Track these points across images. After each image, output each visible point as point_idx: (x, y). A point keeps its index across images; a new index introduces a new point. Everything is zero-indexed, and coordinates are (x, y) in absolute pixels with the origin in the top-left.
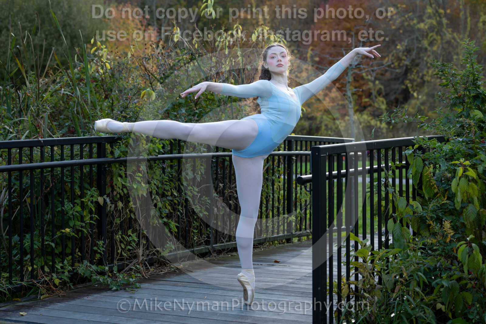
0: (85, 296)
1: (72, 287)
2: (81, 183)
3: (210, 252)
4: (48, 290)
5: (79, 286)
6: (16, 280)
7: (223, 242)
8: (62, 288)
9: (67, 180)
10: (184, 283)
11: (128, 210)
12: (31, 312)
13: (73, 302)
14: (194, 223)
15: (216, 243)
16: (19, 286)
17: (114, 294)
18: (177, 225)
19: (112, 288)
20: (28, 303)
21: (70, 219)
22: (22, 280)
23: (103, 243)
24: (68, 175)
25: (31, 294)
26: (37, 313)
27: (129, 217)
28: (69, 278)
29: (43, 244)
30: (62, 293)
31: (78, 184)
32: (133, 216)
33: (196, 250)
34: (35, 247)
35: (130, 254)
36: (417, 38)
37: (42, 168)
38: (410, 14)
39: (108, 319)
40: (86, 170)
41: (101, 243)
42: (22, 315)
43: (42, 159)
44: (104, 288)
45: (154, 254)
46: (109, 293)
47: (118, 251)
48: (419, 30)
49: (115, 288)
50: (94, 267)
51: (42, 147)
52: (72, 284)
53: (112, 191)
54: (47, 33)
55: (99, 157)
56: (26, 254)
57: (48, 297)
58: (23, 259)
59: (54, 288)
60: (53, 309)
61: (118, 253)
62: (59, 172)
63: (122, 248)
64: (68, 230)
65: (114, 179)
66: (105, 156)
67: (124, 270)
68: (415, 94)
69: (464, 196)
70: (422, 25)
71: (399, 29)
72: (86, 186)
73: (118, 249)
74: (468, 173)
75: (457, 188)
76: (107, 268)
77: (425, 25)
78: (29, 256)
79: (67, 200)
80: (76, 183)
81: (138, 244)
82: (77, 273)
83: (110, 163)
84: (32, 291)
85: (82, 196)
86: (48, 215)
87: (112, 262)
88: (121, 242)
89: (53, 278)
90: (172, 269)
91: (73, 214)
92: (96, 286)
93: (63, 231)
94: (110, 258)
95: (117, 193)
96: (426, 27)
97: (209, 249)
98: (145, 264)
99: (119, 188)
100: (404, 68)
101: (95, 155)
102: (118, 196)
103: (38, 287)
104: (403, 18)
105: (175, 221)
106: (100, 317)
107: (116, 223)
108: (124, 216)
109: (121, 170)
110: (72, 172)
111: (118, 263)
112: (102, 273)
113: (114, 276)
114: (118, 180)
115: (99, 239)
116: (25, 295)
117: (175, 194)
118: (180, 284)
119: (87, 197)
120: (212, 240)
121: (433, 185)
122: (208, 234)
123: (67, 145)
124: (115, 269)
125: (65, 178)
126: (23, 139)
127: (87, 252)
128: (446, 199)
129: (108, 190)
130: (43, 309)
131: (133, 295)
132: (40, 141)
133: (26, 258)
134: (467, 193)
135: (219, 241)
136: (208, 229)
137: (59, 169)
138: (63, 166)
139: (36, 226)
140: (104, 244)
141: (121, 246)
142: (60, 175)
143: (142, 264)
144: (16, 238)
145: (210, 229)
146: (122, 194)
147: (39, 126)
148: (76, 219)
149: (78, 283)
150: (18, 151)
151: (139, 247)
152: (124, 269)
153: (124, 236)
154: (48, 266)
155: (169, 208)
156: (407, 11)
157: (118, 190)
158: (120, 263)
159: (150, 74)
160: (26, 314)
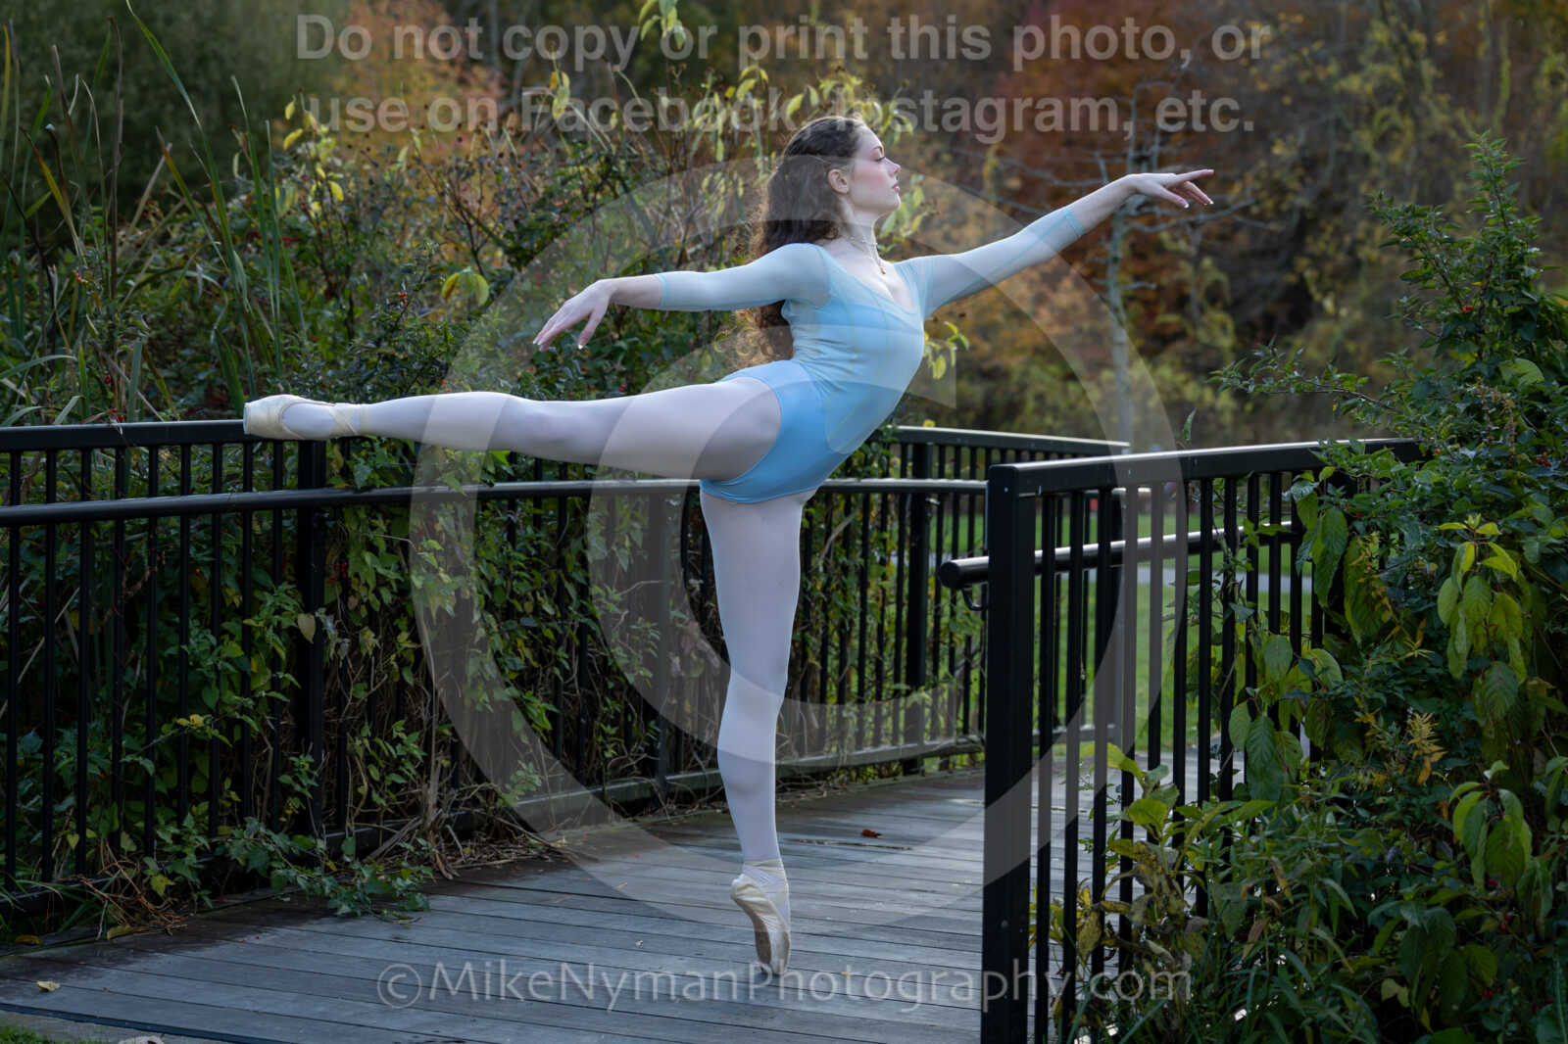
0: (249, 932)
1: (208, 902)
2: (244, 567)
3: (654, 798)
4: (131, 912)
5: (231, 900)
6: (27, 878)
7: (699, 768)
8: (175, 907)
9: (200, 557)
10: (568, 897)
11: (393, 657)
12: (73, 980)
13: (208, 952)
14: (606, 705)
15: (677, 771)
16: (36, 894)
17: (342, 927)
18: (551, 708)
19: (336, 909)
20: (64, 951)
21: (206, 682)
22: (47, 877)
23: (311, 764)
24: (205, 542)
25: (74, 923)
26: (91, 983)
27: (396, 679)
28: (200, 874)
29: (116, 763)
30: (176, 922)
31: (235, 571)
32: (409, 678)
33: (612, 791)
34: (92, 770)
35: (399, 798)
36: (1338, 123)
37: (120, 516)
38: (1317, 46)
39: (321, 1009)
40: (261, 526)
41: (304, 761)
42: (45, 991)
43: (121, 489)
44: (312, 908)
45: (475, 802)
46: (326, 926)
47: (360, 790)
48: (1344, 96)
49: (345, 909)
50: (280, 840)
51: (121, 449)
52: (208, 892)
53: (345, 597)
54: (145, 81)
55: (303, 484)
56: (63, 794)
57: (130, 933)
58: (52, 809)
59: (150, 906)
60: (146, 972)
61: (358, 797)
62: (173, 532)
63: (371, 780)
64: (197, 719)
65: (352, 556)
66: (322, 483)
67: (377, 853)
68: (1328, 304)
69: (1477, 637)
70: (1354, 83)
71: (1280, 92)
72: (263, 578)
73: (358, 783)
74: (1489, 562)
75: (1455, 611)
76: (322, 845)
77: (1366, 80)
78: (70, 801)
79: (197, 622)
80: (229, 565)
81: (424, 769)
82: (224, 859)
83: (338, 506)
84: (77, 913)
85: (248, 608)
86: (135, 668)
87: (339, 824)
88: (369, 760)
89: (149, 872)
90: (534, 852)
91: (215, 666)
92: (288, 899)
93: (183, 722)
94: (332, 812)
95: (361, 602)
96: (1369, 88)
97: (651, 788)
98: (445, 832)
99: (366, 585)
100: (1295, 218)
101: (290, 479)
102: (364, 612)
103: (99, 903)
104: (1294, 58)
105: (545, 696)
106: (294, 1001)
107: (354, 699)
108: (379, 676)
109: (373, 528)
110: (216, 530)
111: (357, 827)
112: (306, 861)
113: (344, 873)
114: (364, 561)
115: (299, 750)
116: (55, 924)
117: (548, 609)
118: (556, 899)
119: (264, 613)
120: (663, 760)
121: (1379, 598)
122: (650, 740)
123: (201, 444)
124: (349, 847)
125: (192, 551)
126: (59, 423)
127: (259, 791)
128: (1419, 642)
129: (332, 593)
130: (114, 972)
131: (403, 933)
132: (114, 430)
133: (63, 807)
134: (1487, 625)
135: (687, 763)
136: (652, 724)
137: (175, 521)
138: (187, 513)
139: (97, 705)
140: (313, 766)
141: (368, 773)
142: (178, 542)
143: (435, 832)
144: (30, 741)
145: (657, 725)
146: (377, 606)
147: (112, 380)
148: (224, 683)
149: (229, 891)
150: (44, 460)
151: (428, 778)
152: (377, 847)
153: (380, 742)
154: (134, 834)
155: (527, 653)
156: (1305, 35)
157: (363, 592)
158: (366, 828)
159: (472, 222)
160: (58, 985)
